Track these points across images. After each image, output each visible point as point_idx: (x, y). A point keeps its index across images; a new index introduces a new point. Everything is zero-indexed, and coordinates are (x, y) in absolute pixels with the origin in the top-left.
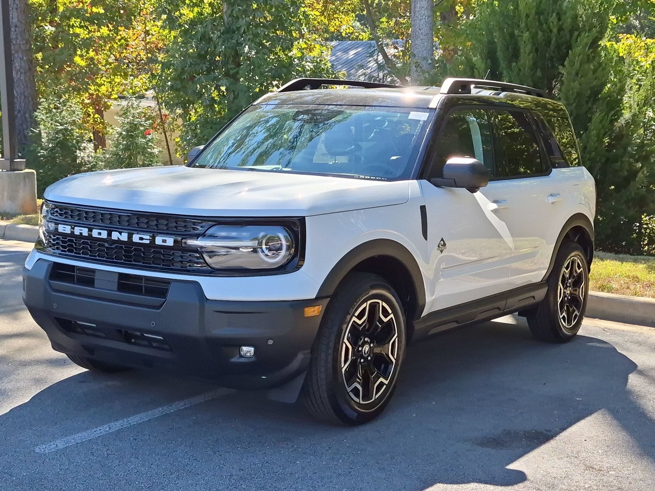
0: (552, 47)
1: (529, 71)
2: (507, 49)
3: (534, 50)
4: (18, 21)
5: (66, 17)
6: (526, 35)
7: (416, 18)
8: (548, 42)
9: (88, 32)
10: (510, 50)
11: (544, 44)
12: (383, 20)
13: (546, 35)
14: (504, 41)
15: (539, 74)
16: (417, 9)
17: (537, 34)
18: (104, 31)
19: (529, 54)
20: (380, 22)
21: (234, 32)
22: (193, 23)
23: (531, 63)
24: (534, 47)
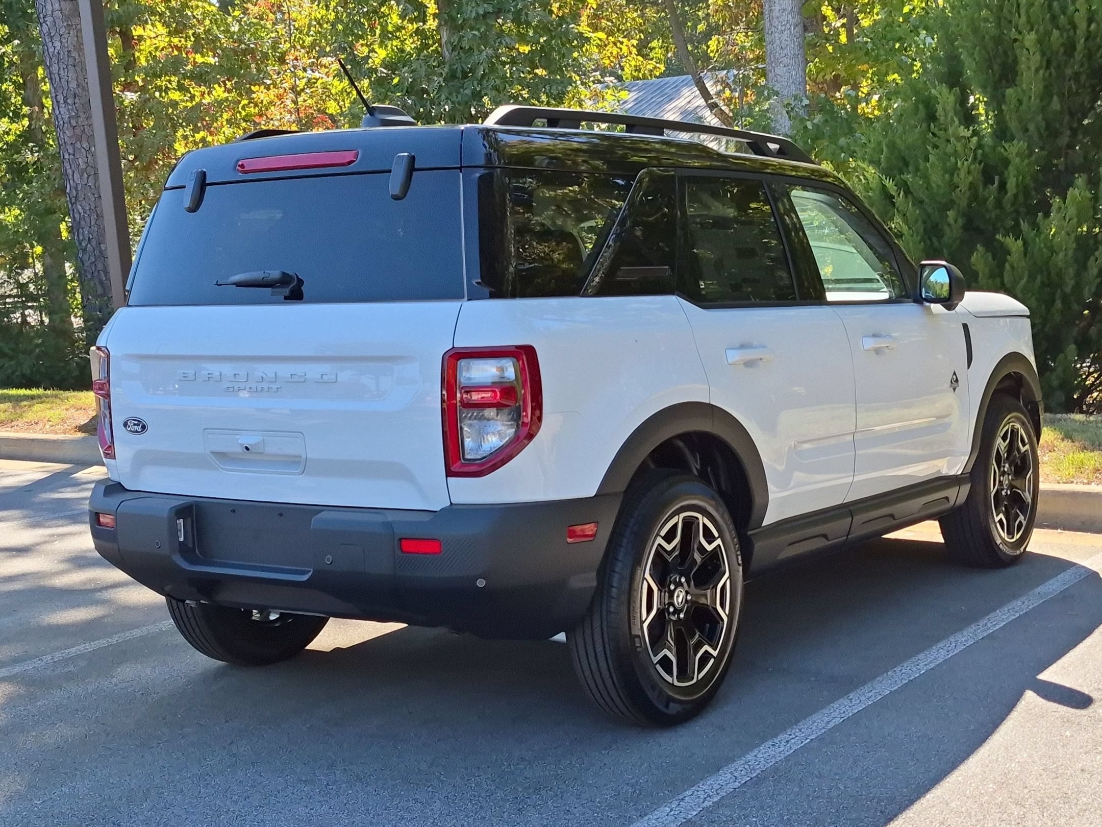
0: (1078, 55)
1: (1038, 101)
2: (990, 67)
3: (1044, 64)
4: (78, 86)
5: (153, 73)
6: (1030, 38)
7: (773, 28)
8: (1070, 48)
9: (190, 97)
10: (996, 67)
11: (1062, 50)
12: (654, 45)
13: (1065, 35)
14: (983, 52)
15: (1056, 105)
16: (776, 13)
17: (1048, 33)
18: (219, 92)
19: (1037, 71)
20: (650, 48)
21: (465, 76)
22: (391, 66)
23: (1041, 87)
24: (1045, 58)
